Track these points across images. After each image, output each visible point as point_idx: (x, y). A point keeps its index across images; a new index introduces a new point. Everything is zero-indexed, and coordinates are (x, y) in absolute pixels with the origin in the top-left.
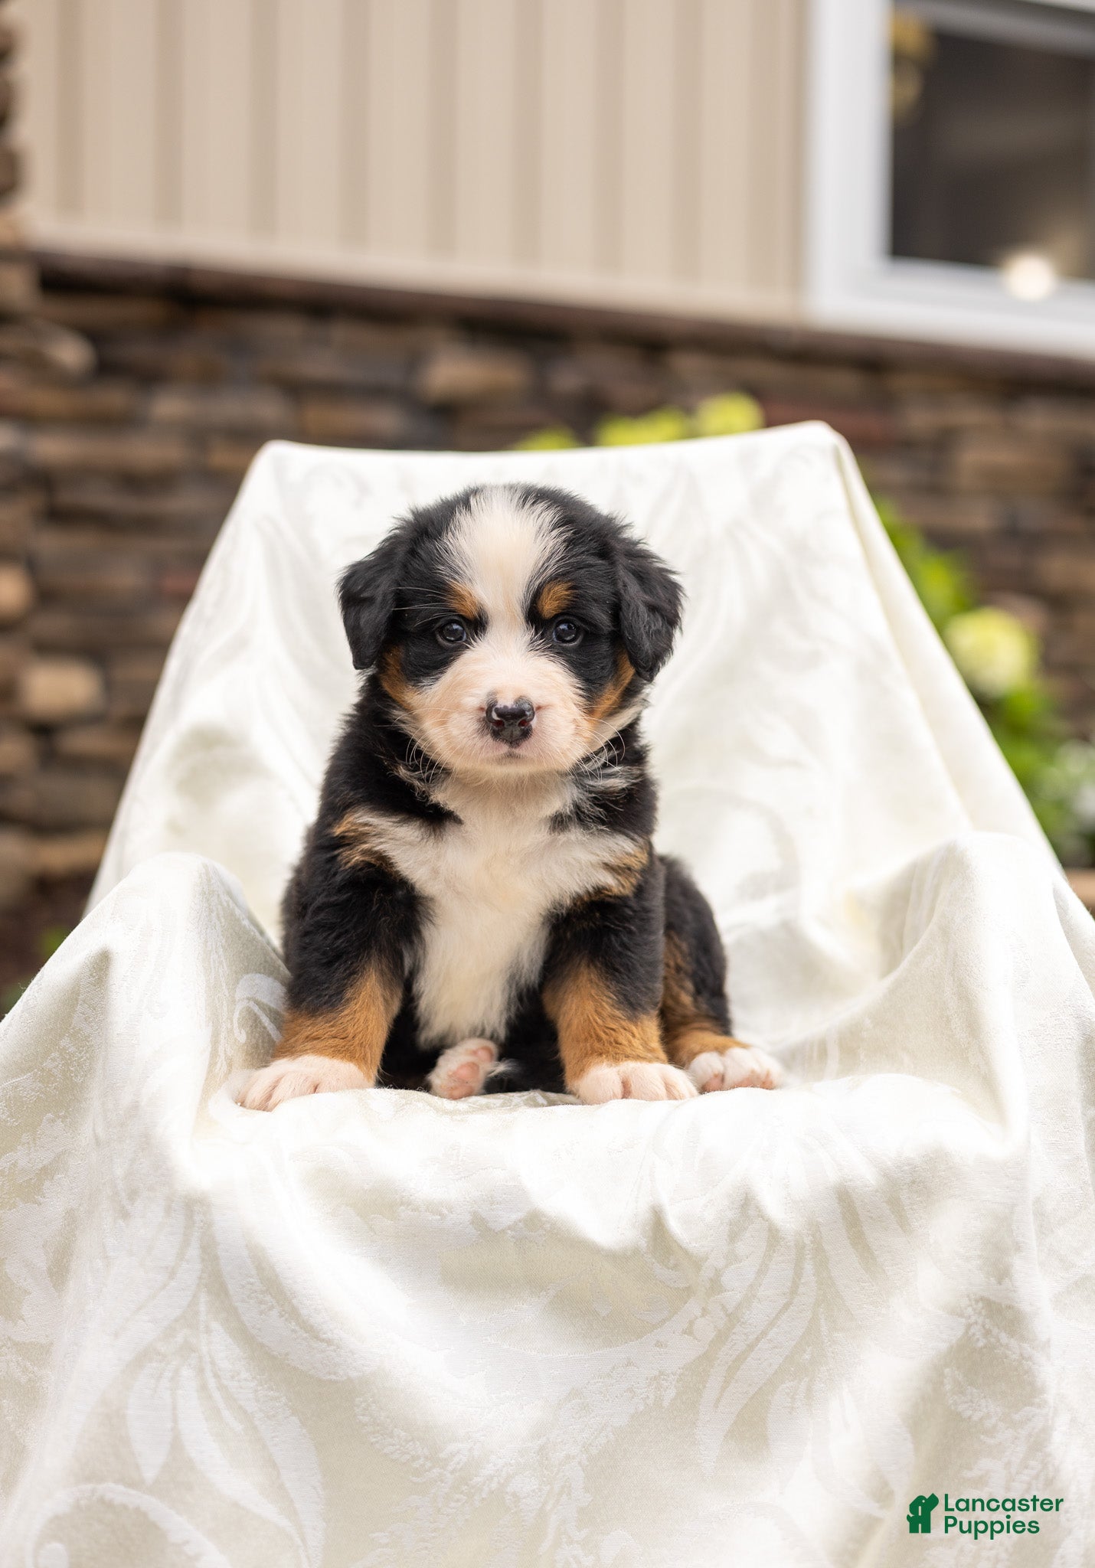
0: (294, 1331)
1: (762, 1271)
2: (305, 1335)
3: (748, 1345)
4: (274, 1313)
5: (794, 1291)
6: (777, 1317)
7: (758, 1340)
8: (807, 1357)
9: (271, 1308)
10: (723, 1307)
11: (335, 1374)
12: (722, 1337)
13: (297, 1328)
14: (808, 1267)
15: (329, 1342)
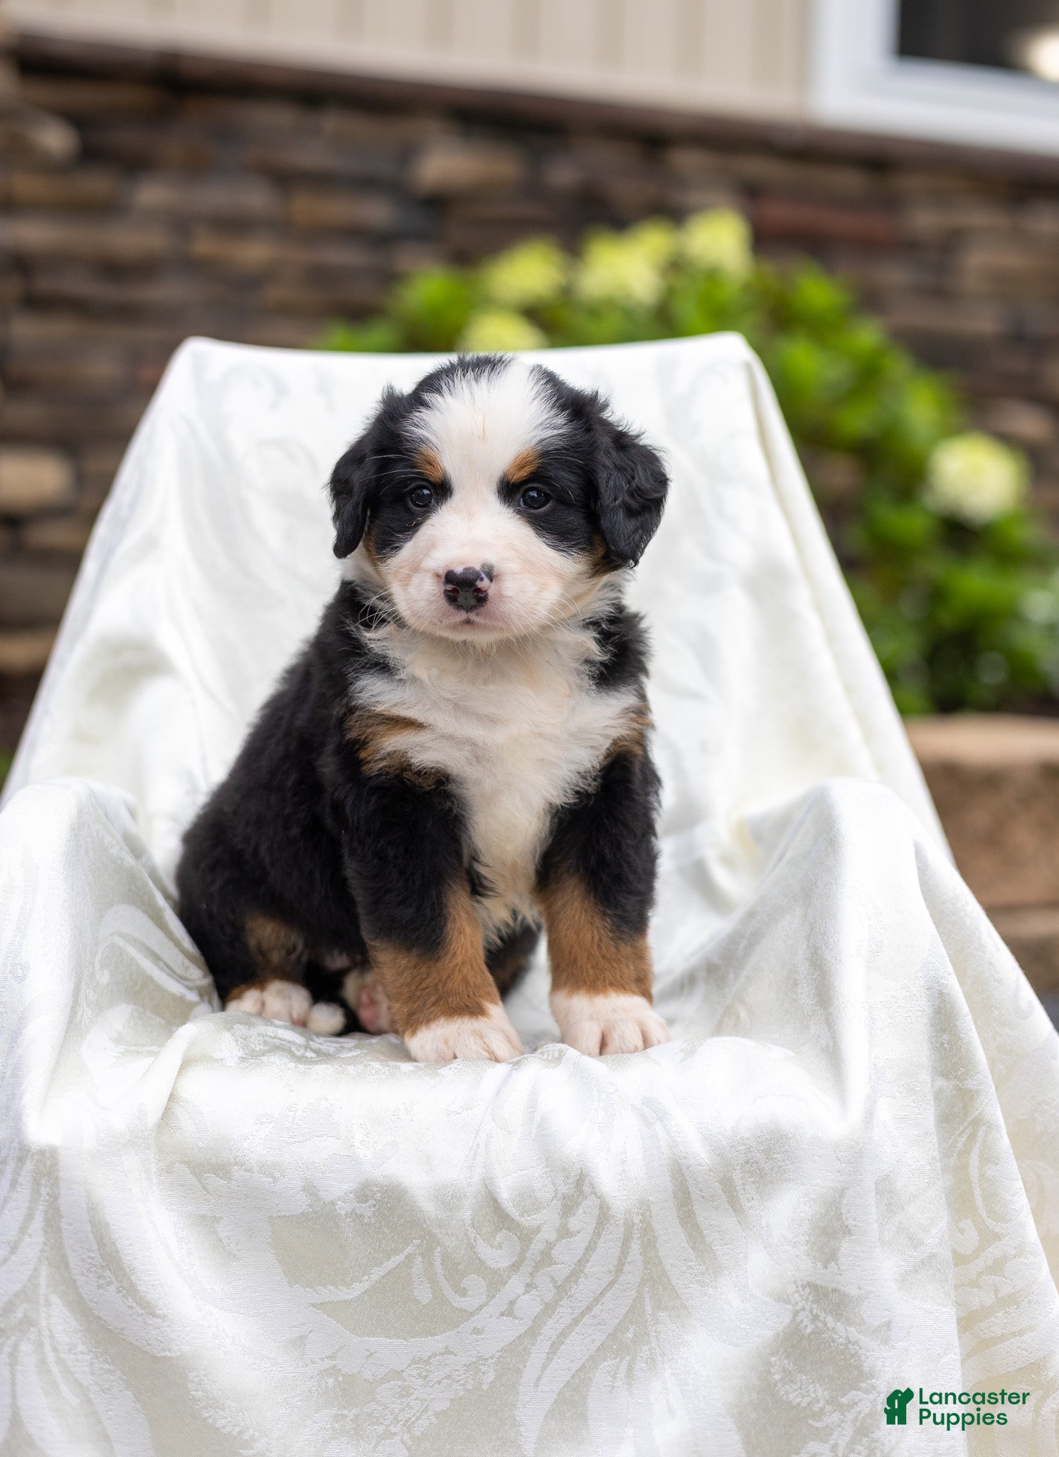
0: (131, 1307)
1: (590, 1248)
2: (141, 1312)
3: (574, 1319)
4: (113, 1288)
5: (619, 1269)
6: (602, 1294)
7: (583, 1314)
8: (630, 1335)
9: (110, 1283)
10: (553, 1279)
11: (169, 1350)
12: (549, 1309)
13: (134, 1305)
14: (635, 1246)
15: (164, 1318)
